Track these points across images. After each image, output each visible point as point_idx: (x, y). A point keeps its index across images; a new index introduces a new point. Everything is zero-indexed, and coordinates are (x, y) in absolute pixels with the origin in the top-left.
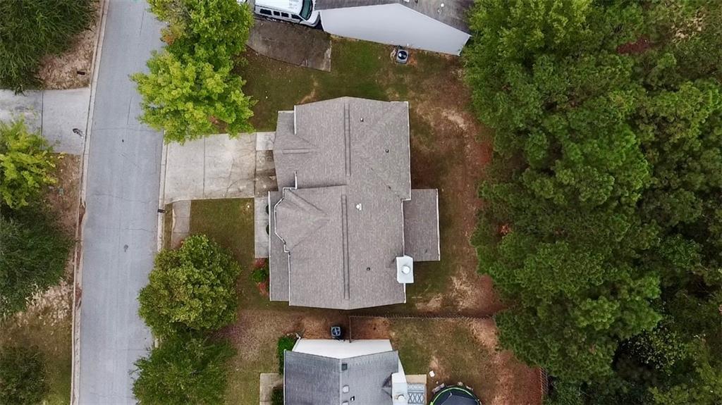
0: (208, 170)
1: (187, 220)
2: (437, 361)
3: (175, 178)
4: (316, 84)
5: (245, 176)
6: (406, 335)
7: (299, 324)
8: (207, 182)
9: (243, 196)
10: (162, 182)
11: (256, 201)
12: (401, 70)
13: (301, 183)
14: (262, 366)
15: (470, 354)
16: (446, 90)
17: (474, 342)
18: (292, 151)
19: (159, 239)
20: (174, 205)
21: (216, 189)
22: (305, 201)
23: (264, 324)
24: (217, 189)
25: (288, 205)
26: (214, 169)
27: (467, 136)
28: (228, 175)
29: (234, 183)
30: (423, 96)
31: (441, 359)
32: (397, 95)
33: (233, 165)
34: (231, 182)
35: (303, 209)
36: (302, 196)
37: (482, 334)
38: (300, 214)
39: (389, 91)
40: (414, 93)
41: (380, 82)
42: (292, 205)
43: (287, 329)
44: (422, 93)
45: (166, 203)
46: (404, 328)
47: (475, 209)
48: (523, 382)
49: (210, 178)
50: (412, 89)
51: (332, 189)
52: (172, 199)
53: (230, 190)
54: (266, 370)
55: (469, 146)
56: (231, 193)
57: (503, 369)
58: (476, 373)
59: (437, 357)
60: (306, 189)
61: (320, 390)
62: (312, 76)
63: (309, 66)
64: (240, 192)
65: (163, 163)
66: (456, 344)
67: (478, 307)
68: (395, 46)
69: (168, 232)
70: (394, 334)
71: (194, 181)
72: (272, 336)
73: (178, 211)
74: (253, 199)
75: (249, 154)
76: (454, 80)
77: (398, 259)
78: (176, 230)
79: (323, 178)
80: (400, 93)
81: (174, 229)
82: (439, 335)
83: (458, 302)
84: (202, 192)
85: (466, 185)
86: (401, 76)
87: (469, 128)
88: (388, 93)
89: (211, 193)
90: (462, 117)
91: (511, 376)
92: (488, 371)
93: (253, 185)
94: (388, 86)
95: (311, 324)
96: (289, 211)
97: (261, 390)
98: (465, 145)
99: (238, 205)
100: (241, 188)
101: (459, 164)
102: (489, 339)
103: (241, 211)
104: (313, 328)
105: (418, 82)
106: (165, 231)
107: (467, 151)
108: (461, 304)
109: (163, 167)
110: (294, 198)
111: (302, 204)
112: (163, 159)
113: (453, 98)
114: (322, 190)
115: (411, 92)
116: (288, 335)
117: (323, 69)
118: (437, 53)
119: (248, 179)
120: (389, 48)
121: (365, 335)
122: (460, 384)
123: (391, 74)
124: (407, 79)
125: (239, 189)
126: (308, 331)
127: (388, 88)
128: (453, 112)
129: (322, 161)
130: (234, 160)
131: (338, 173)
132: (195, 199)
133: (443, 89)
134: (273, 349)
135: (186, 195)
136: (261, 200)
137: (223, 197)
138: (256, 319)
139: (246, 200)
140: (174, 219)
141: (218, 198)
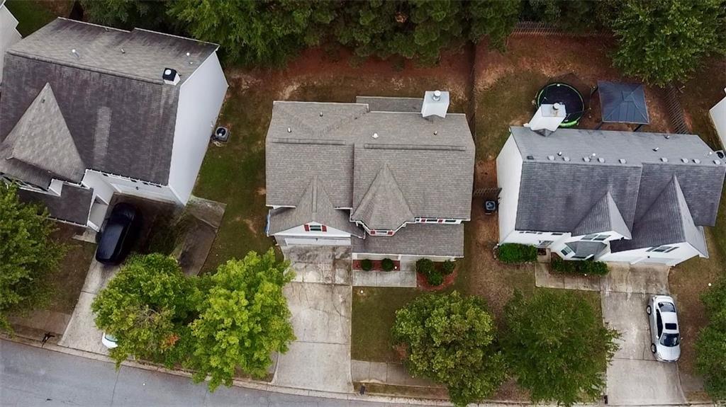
0: (319, 338)
1: (373, 365)
2: (513, 121)
3: (325, 379)
4: (238, 219)
5: (329, 295)
6: (492, 146)
7: (483, 246)
8: (332, 340)
9: (350, 300)
10: (329, 396)
11: (356, 285)
12: (234, 137)
13: (347, 202)
14: (529, 285)
15: (506, 93)
16: (260, 100)
17: (494, 89)
18: (314, 203)
19: (393, 401)
20: (355, 381)
21: (341, 329)
22: (366, 193)
23: (485, 282)
24: (340, 327)
25: (369, 215)
26: (319, 330)
27: (306, 84)
28: (326, 315)
29: (336, 308)
30: (262, 120)
31: (512, 117)
32: (260, 142)
33: (316, 309)
34: (335, 312)
35: (374, 195)
36: (360, 198)
37: (488, 81)
38: (379, 198)
39: (255, 149)
40: (260, 128)
41: (244, 157)
42: (369, 209)
43: (489, 258)
44: (260, 120)
45: (352, 391)
46: (485, 148)
47: (374, 81)
48: (529, 50)
49: (328, 336)
50: (254, 129)
51: (357, 159)
52: (349, 383)
53: (343, 313)
54: (532, 280)
55: (315, 83)
56: (346, 311)
57: (518, 66)
58: (523, 89)
59: (510, 121)
60: (354, 192)
61: (553, 188)
62: (229, 223)
63: (218, 225)
64: (345, 301)
65: (306, 393)
66: (497, 104)
67: (463, 84)
68: (211, 141)
69: (385, 389)
70: (490, 157)
71: (330, 356)
72: (497, 274)
73: (362, 376)
74: (354, 287)
75: (306, 290)
76: (251, 92)
77: (424, 116)
78: (384, 378)
79: (344, 174)
80: (258, 140)
81: (382, 381)
82: (490, 119)
83: (459, 99)
84: (344, 346)
85: (351, 87)
86: (241, 138)
87: (298, 81)
88: (256, 150)
89: (345, 336)
90: (287, 87)
91: (525, 59)
92: (521, 78)
93: (339, 288)
94: (250, 151)
95: (484, 234)
96: (375, 212)
97: (553, 287)
98: (314, 86)
99: (360, 304)
100: (341, 300)
101: (331, 92)
102: (492, 75)
103: (367, 300)
104: (487, 232)
105: (249, 123)
106: (384, 392)
107: (320, 84)
108: (461, 98)
109: (312, 394)
110: (361, 208)
111: (369, 197)
112: (302, 393)
113: (268, 94)
114: (356, 172)
115: (258, 130)
116: (495, 257)
117: (223, 211)
118: (223, 105)
119: (333, 293)
120: (211, 147)
121: (492, 182)
122: (533, 102)
123: (237, 147)
124: (244, 132)
125: (343, 302)
126: (490, 237)
127: (251, 151)
128: (281, 94)
129: (327, 174)
130: (310, 308)
131: (342, 155)
132: (350, 354)
133: (258, 102)
134: (511, 273)
135: (345, 365)
136: (355, 279)
137: (349, 321)
138: (480, 291)
139: (355, 296)
140: (372, 381)
141: (350, 327)
